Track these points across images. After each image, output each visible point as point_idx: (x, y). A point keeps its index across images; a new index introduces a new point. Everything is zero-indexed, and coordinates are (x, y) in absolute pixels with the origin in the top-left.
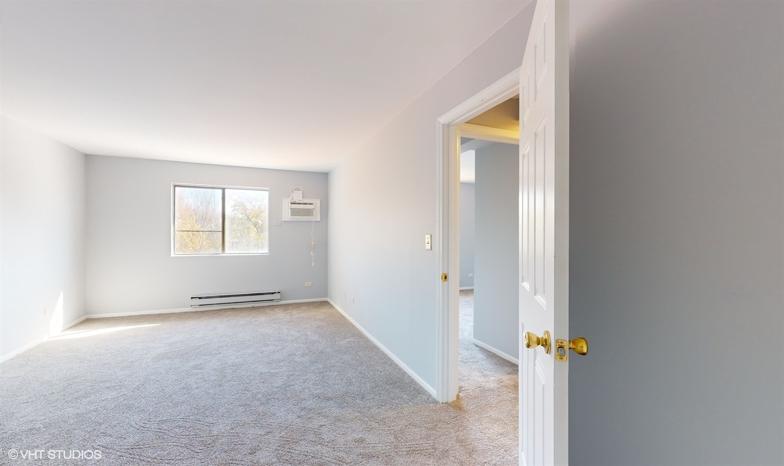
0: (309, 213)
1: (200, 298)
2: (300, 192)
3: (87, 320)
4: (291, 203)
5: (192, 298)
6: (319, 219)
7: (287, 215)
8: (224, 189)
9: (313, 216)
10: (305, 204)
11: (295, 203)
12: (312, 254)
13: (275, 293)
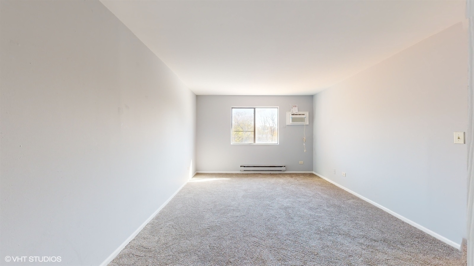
0: (302, 120)
1: (244, 167)
2: (297, 108)
3: (197, 174)
4: (292, 115)
5: (241, 166)
6: (308, 123)
7: (289, 121)
8: (255, 108)
9: (304, 122)
10: (300, 115)
11: (294, 115)
12: (304, 144)
13: (282, 166)
